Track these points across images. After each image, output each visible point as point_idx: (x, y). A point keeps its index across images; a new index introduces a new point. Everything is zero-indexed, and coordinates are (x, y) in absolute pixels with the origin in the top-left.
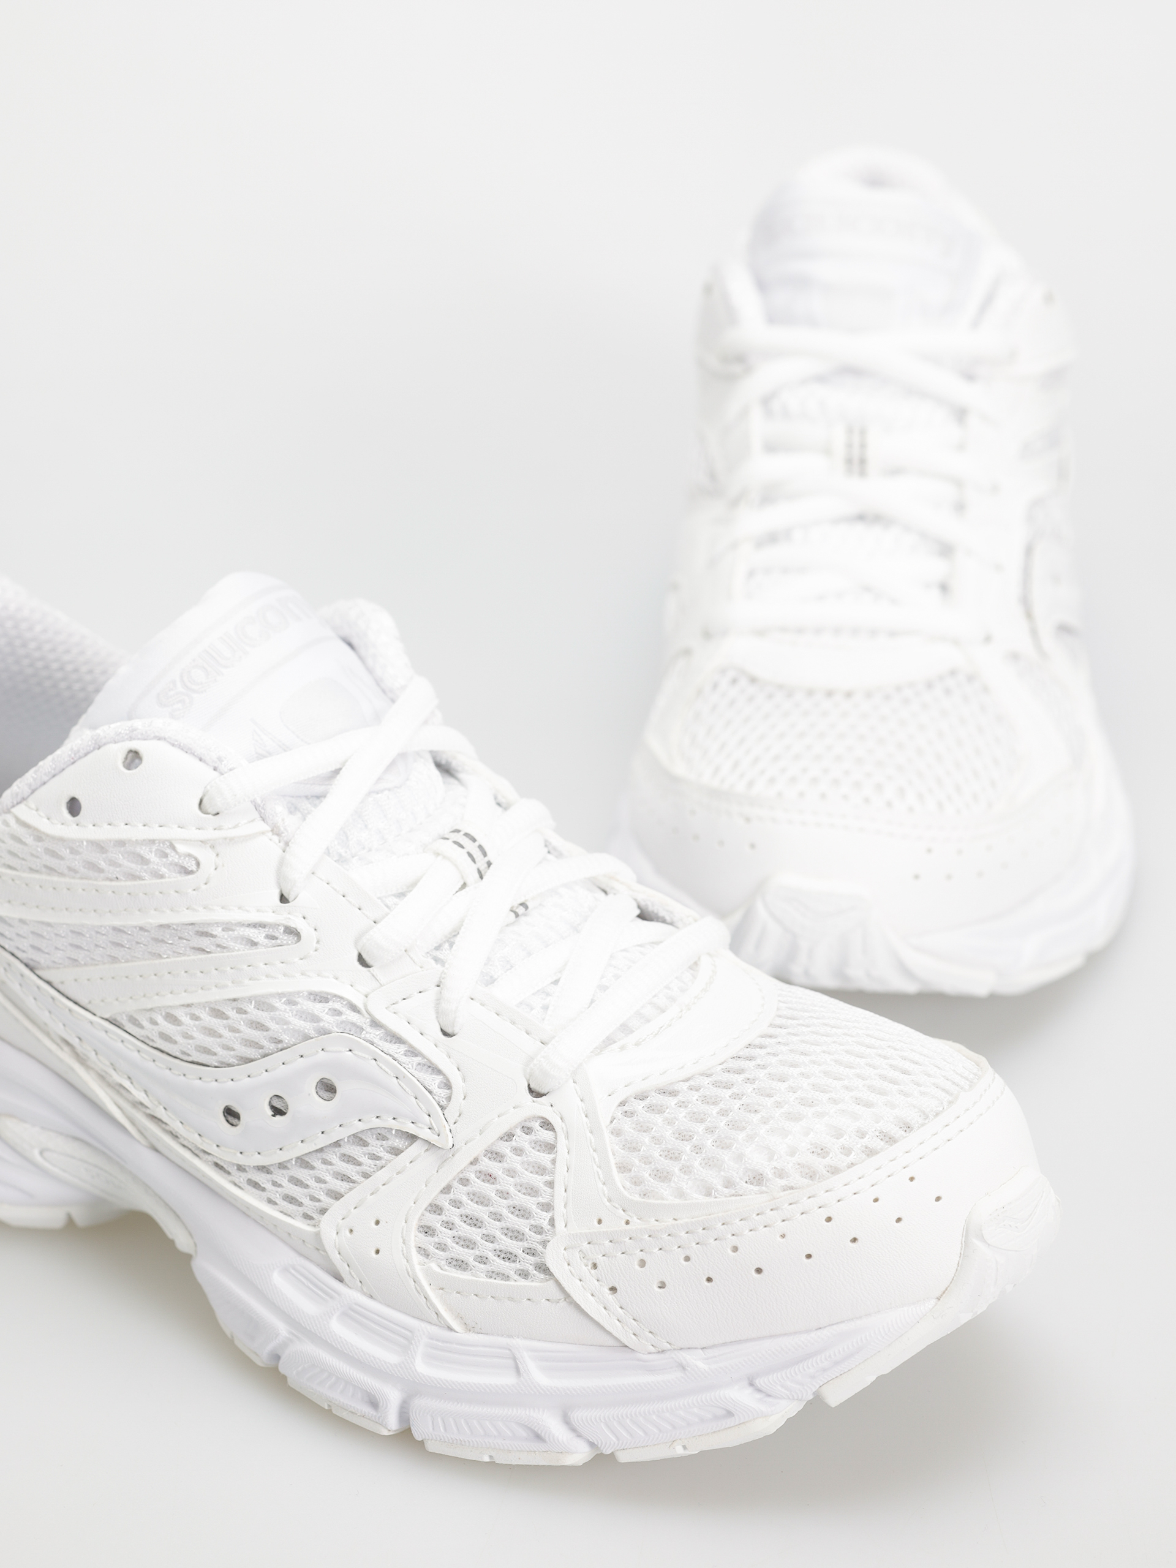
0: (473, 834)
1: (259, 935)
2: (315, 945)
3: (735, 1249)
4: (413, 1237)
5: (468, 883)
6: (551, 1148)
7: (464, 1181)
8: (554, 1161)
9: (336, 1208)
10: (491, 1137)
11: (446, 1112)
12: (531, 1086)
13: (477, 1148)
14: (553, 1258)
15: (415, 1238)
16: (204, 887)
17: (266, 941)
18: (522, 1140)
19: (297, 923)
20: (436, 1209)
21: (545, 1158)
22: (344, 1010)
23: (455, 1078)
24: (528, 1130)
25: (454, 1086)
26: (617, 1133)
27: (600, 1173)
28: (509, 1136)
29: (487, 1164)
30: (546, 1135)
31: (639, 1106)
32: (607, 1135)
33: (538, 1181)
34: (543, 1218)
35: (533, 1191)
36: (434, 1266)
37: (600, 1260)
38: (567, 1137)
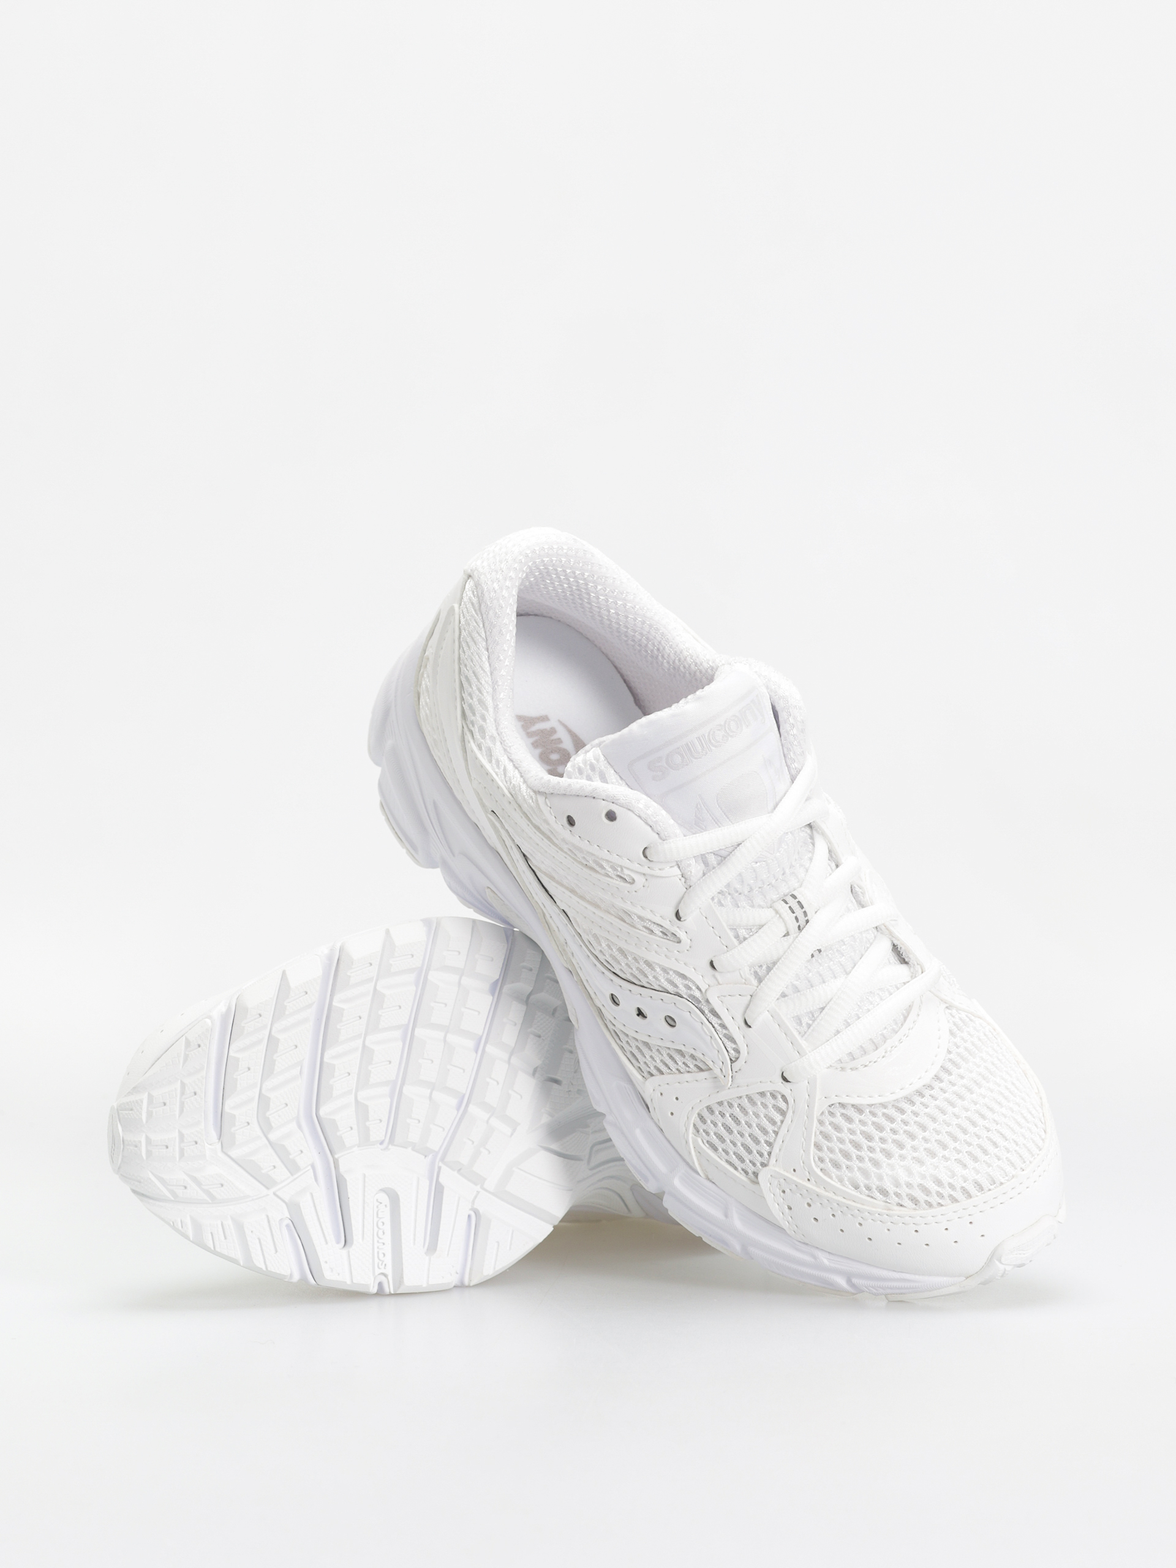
0: (803, 903)
1: (657, 930)
2: (688, 948)
3: (860, 1224)
4: (693, 1119)
5: (790, 933)
6: (783, 1113)
7: (731, 1105)
8: (782, 1122)
9: (658, 1078)
10: (753, 1091)
11: (733, 1064)
12: (784, 1075)
13: (743, 1092)
14: (764, 1175)
15: (694, 1118)
16: (634, 893)
17: (661, 934)
18: (770, 1101)
19: (681, 935)
20: (710, 1109)
21: (778, 1118)
22: (694, 988)
23: (743, 1050)
24: (773, 1096)
25: (741, 1052)
26: (821, 1122)
27: (804, 1143)
28: (762, 1094)
29: (745, 1103)
30: (783, 1105)
31: (838, 1111)
32: (815, 1121)
33: (770, 1128)
34: (766, 1149)
35: (765, 1131)
36: (700, 1140)
37: (787, 1191)
38: (794, 1112)
